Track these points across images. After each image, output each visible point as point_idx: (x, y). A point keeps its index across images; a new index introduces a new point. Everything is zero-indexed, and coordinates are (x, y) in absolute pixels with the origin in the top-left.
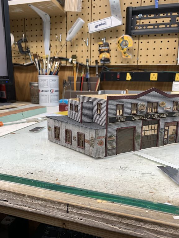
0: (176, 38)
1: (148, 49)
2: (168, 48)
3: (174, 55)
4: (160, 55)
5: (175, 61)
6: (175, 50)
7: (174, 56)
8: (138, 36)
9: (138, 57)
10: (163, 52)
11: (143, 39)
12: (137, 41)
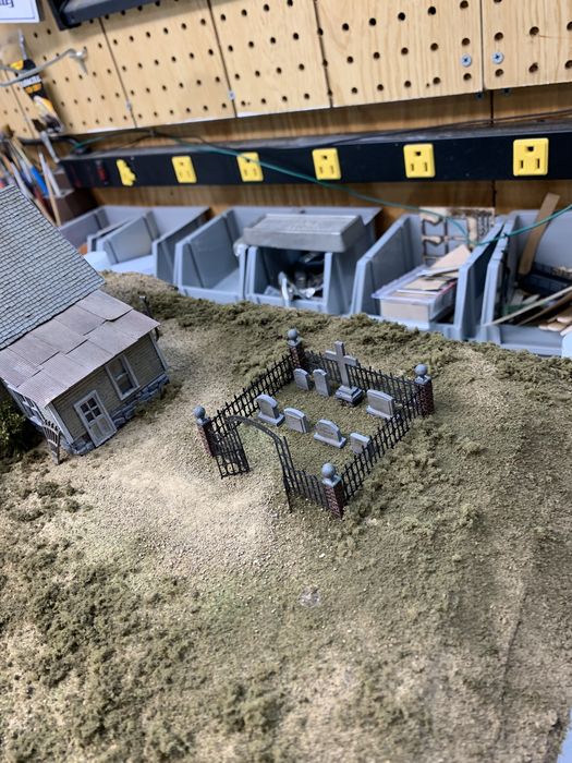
0: (200, 8)
1: (140, 65)
2: (192, 56)
3: (218, 79)
4: (181, 85)
5: (229, 105)
6: (213, 57)
7: (220, 84)
8: (96, 20)
9: (127, 99)
10: (184, 71)
11: (114, 28)
12: (100, 38)
